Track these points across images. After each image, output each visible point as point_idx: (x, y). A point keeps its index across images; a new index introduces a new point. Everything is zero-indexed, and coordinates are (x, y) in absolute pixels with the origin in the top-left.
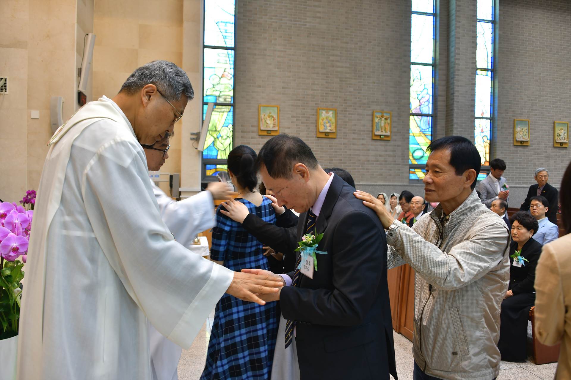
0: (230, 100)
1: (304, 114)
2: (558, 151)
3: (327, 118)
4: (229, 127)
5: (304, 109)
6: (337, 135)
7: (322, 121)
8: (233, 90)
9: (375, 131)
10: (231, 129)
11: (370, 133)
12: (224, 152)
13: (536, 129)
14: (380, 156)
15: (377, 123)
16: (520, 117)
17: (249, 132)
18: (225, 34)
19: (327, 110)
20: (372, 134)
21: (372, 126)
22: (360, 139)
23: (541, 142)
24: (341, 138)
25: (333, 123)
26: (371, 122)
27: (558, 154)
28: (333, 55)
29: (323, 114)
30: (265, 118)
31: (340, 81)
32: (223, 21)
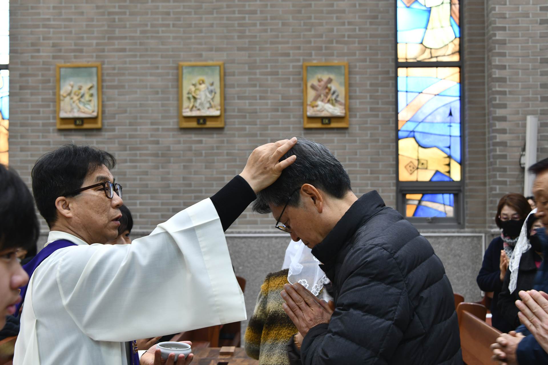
2: (194, 137)
13: (123, 87)
16: (76, 57)
23: (141, 118)
27: (194, 146)
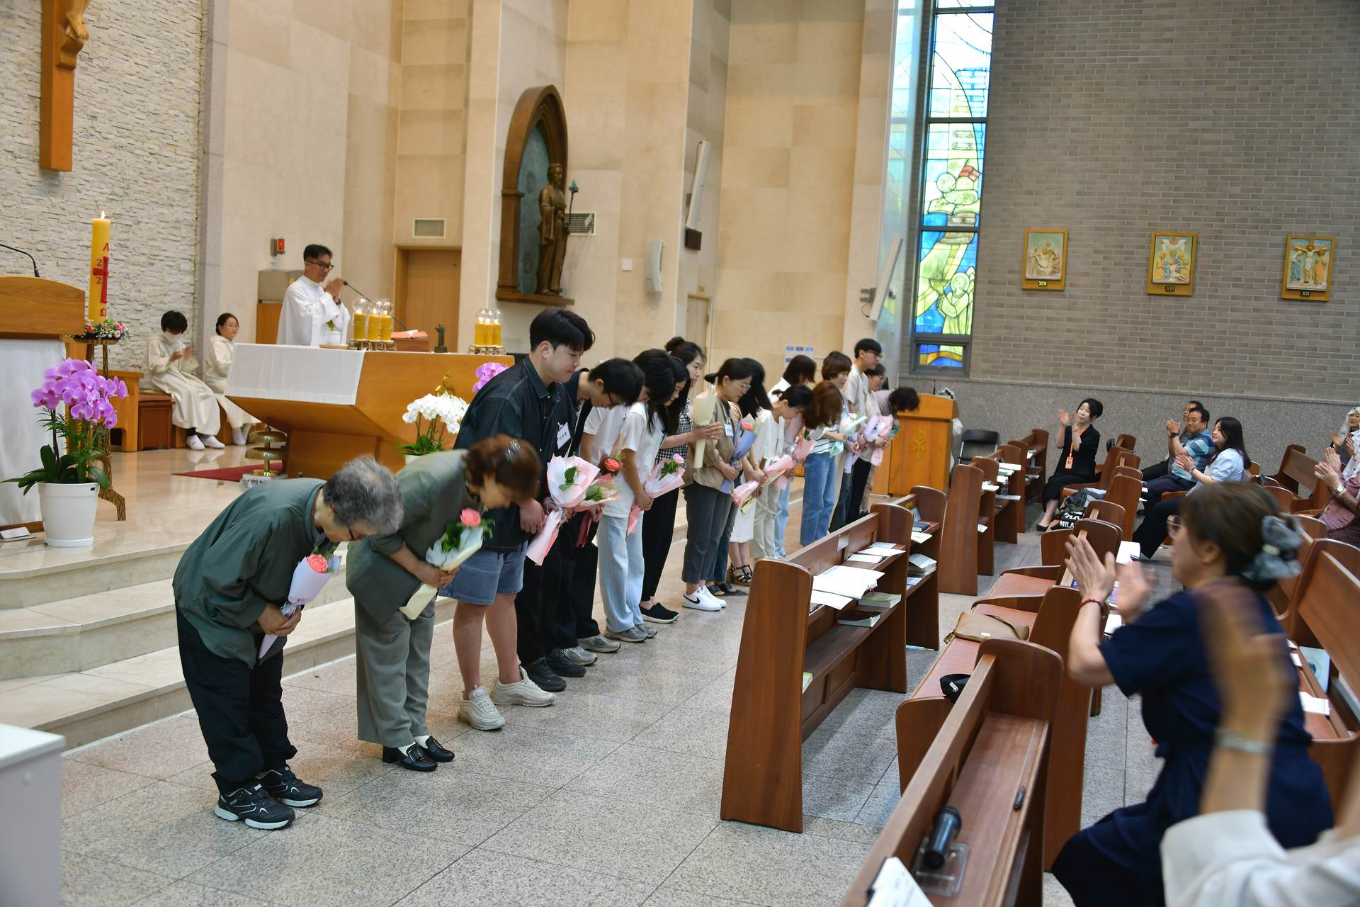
0: (973, 220)
1: (1122, 247)
3: (1173, 254)
4: (968, 273)
5: (1122, 235)
6: (1194, 290)
7: (1160, 260)
8: (979, 201)
9: (1288, 280)
10: (973, 277)
11: (1277, 285)
12: (956, 321)
14: (1299, 336)
15: (1293, 262)
17: (1004, 283)
18: (969, 93)
19: (1174, 237)
20: (1281, 287)
21: (1283, 270)
22: (1250, 298)
24: (1205, 296)
25: (1187, 264)
26: (1280, 261)
28: (1198, 119)
29: (1163, 245)
30: (1035, 256)
31: (1210, 172)
32: (967, 68)
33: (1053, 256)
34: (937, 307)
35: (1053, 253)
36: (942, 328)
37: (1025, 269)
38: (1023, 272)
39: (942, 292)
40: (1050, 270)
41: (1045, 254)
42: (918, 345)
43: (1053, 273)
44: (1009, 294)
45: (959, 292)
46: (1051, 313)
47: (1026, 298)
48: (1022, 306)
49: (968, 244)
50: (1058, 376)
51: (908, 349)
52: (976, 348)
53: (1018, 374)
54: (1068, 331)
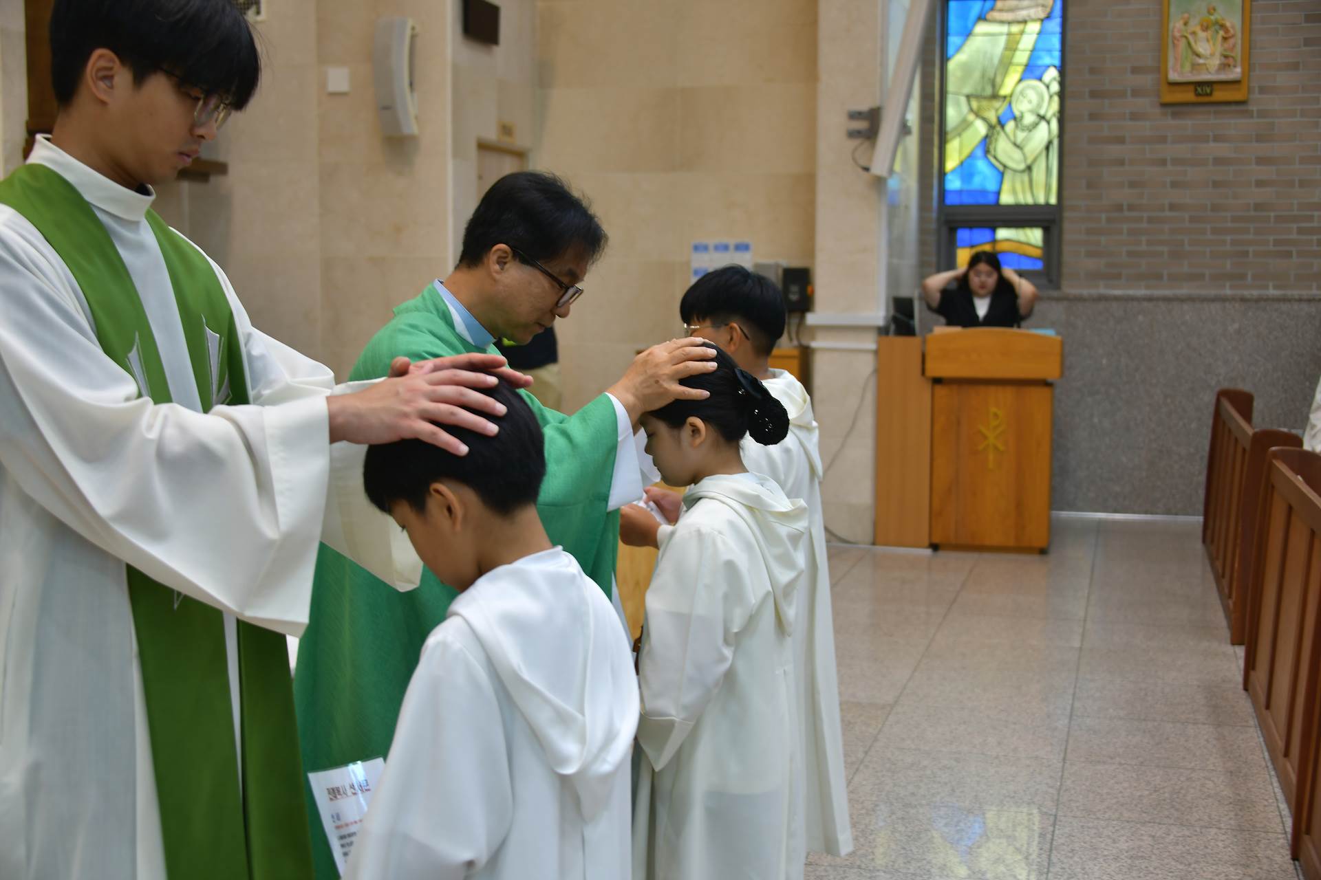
10: (1055, 87)
17: (1122, 94)
30: (1186, 34)
33: (1221, 33)
34: (986, 152)
35: (1223, 26)
36: (998, 194)
37: (1166, 62)
38: (1160, 68)
39: (994, 120)
40: (1216, 62)
41: (1205, 28)
42: (952, 230)
43: (1224, 66)
44: (1135, 117)
45: (1029, 119)
46: (1223, 150)
47: (1171, 122)
48: (1163, 140)
49: (1042, 20)
50: (1243, 277)
51: (932, 239)
52: (1071, 231)
53: (1159, 277)
54: (1260, 184)
